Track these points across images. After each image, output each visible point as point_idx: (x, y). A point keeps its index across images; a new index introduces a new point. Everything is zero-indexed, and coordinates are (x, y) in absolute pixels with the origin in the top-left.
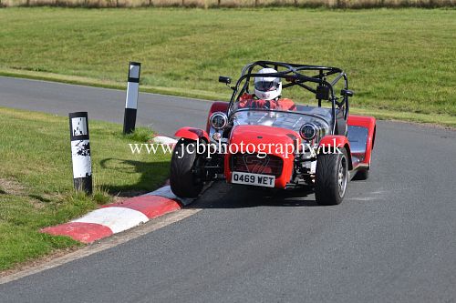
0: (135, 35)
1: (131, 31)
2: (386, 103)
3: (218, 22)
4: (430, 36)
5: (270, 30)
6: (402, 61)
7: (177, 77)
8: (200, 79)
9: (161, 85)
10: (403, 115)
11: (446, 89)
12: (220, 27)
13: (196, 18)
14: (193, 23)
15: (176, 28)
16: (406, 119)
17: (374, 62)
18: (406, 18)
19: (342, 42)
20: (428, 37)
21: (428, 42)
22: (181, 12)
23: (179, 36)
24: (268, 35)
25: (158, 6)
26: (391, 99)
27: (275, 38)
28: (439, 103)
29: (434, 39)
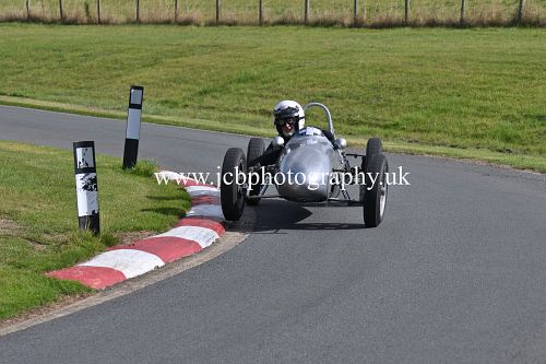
0: (123, 55)
1: (120, 51)
2: (416, 136)
3: (218, 42)
4: (465, 60)
5: (280, 51)
6: (433, 88)
7: (175, 104)
8: (200, 107)
9: (157, 114)
10: (438, 149)
11: (484, 120)
12: (222, 47)
13: (193, 37)
14: (191, 42)
15: (170, 48)
16: (441, 154)
17: (401, 89)
18: (435, 39)
19: (363, 67)
20: (461, 61)
21: (463, 66)
22: (173, 30)
23: (174, 57)
24: (278, 57)
25: (148, 23)
26: (422, 131)
27: (286, 61)
28: (476, 136)
29: (468, 63)
